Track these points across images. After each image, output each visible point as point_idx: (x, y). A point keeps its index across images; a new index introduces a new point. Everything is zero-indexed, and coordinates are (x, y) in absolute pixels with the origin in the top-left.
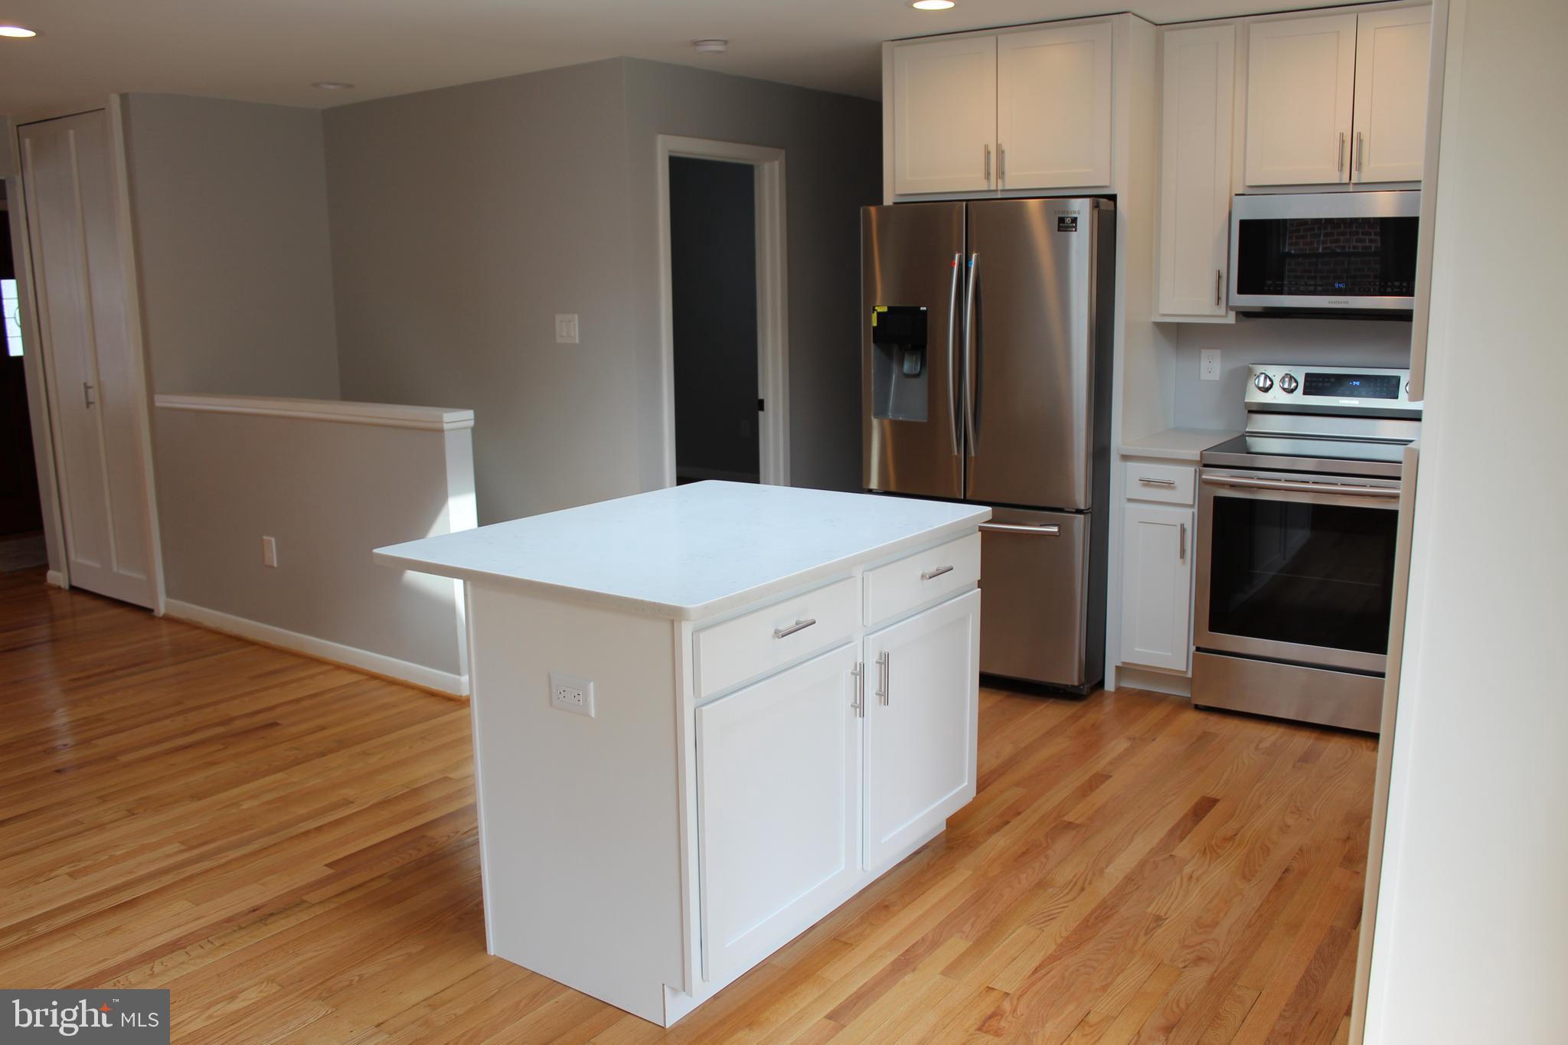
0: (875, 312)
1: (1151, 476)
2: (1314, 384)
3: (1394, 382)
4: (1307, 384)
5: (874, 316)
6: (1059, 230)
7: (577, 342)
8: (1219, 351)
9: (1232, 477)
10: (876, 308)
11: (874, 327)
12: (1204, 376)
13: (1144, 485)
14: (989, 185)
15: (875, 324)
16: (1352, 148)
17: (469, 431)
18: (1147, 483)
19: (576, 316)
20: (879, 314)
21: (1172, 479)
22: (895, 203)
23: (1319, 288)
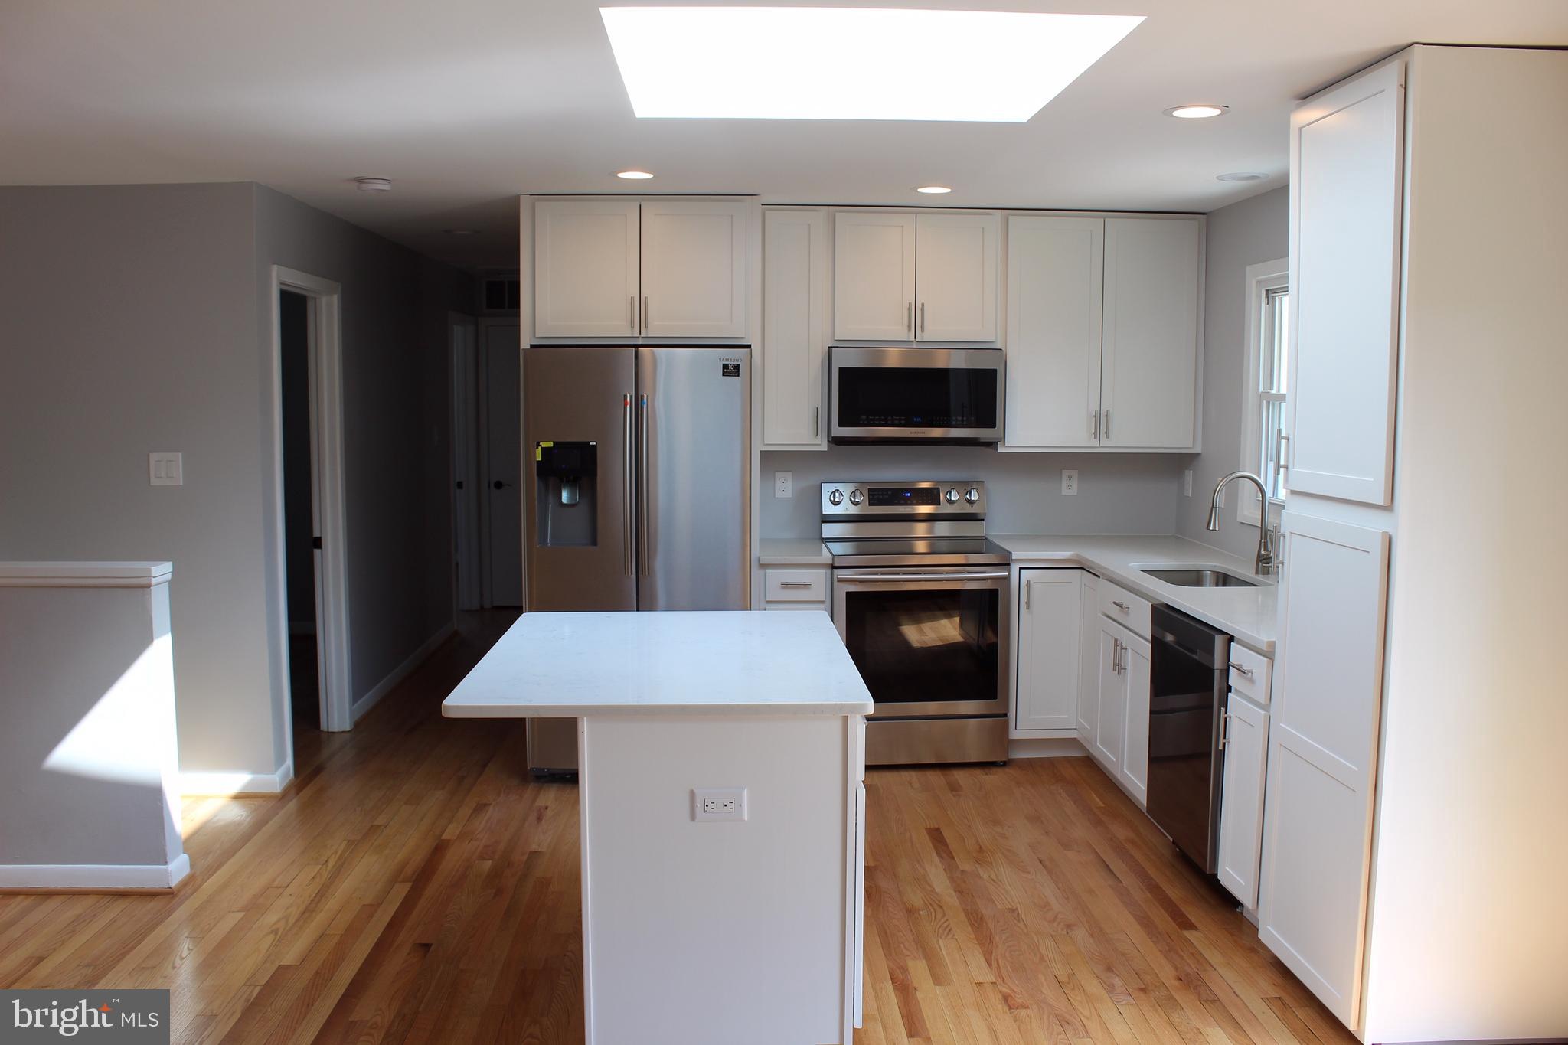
0: (540, 448)
1: (789, 581)
2: (876, 497)
3: (935, 492)
4: (871, 497)
5: (539, 451)
6: (723, 375)
7: (181, 484)
8: (790, 473)
9: (856, 575)
10: (541, 444)
11: (538, 462)
12: (779, 494)
13: (783, 588)
14: (632, 333)
15: (539, 459)
16: (915, 314)
17: (167, 583)
18: (786, 586)
19: (180, 454)
20: (543, 449)
21: (807, 581)
22: (532, 346)
23: (903, 422)
